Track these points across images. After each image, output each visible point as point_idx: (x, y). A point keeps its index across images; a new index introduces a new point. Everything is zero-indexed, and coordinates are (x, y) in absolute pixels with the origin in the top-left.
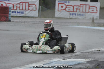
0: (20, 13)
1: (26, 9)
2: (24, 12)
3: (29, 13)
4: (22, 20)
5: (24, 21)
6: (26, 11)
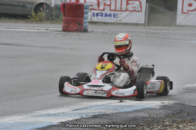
0: (111, 16)
1: (122, 9)
2: (118, 14)
3: (129, 16)
4: (109, 30)
5: (114, 31)
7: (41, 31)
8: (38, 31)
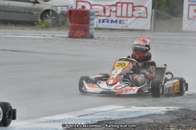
1: (128, 16)
2: (124, 20)
4: (115, 36)
5: (120, 38)
6: (128, 19)
7: (47, 37)
8: (44, 37)
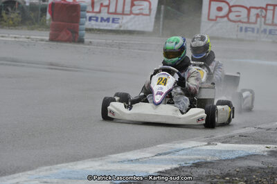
0: (108, 22)
1: (125, 12)
2: (119, 19)
4: (113, 41)
5: (119, 43)
6: (124, 17)
